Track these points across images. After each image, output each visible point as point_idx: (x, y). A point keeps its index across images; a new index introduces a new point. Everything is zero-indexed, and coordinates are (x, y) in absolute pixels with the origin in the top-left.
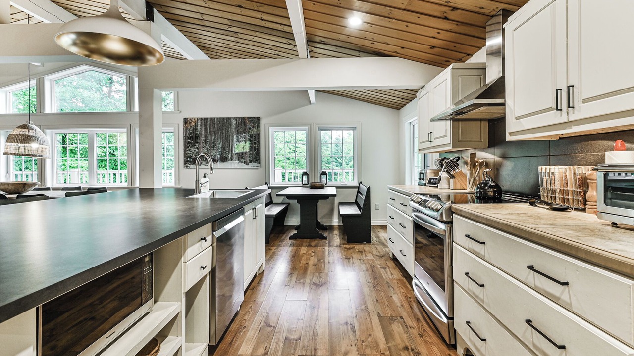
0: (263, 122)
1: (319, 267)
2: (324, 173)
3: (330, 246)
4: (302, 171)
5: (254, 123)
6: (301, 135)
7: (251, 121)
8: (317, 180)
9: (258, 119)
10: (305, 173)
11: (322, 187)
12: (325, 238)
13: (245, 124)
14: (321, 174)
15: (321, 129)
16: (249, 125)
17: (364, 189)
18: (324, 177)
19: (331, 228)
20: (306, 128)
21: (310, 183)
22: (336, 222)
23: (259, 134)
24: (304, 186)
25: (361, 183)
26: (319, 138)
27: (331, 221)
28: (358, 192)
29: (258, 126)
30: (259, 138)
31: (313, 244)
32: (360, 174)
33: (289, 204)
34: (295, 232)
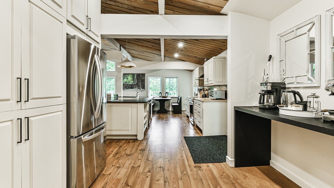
0: (146, 75)
1: (167, 118)
2: (167, 93)
3: (169, 114)
4: (159, 92)
5: (143, 76)
6: (159, 80)
7: (142, 75)
8: (164, 95)
9: (144, 74)
10: (160, 93)
11: (166, 97)
12: (168, 113)
13: (140, 76)
14: (166, 93)
15: (166, 78)
16: (141, 76)
17: (180, 97)
18: (167, 94)
19: (169, 111)
20: (161, 77)
21: (162, 96)
22: (171, 109)
23: (145, 79)
24: (160, 97)
25: (179, 96)
26: (165, 81)
27: (169, 109)
28: (178, 99)
29: (144, 77)
30: (145, 81)
31: (164, 114)
32: (179, 94)
33: (155, 103)
34: (157, 112)
